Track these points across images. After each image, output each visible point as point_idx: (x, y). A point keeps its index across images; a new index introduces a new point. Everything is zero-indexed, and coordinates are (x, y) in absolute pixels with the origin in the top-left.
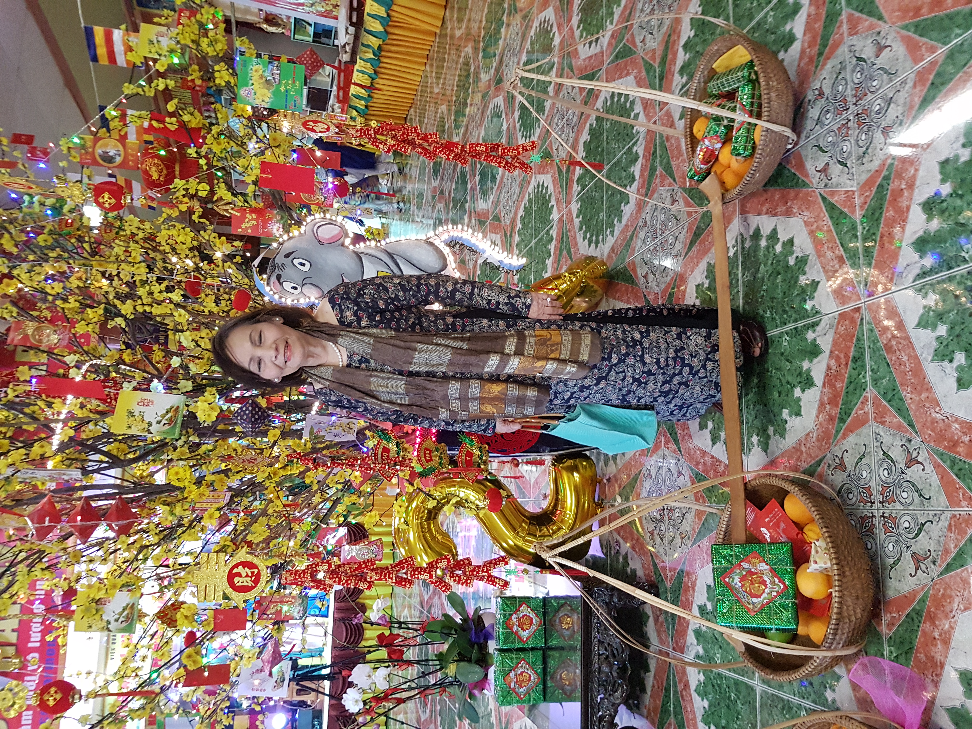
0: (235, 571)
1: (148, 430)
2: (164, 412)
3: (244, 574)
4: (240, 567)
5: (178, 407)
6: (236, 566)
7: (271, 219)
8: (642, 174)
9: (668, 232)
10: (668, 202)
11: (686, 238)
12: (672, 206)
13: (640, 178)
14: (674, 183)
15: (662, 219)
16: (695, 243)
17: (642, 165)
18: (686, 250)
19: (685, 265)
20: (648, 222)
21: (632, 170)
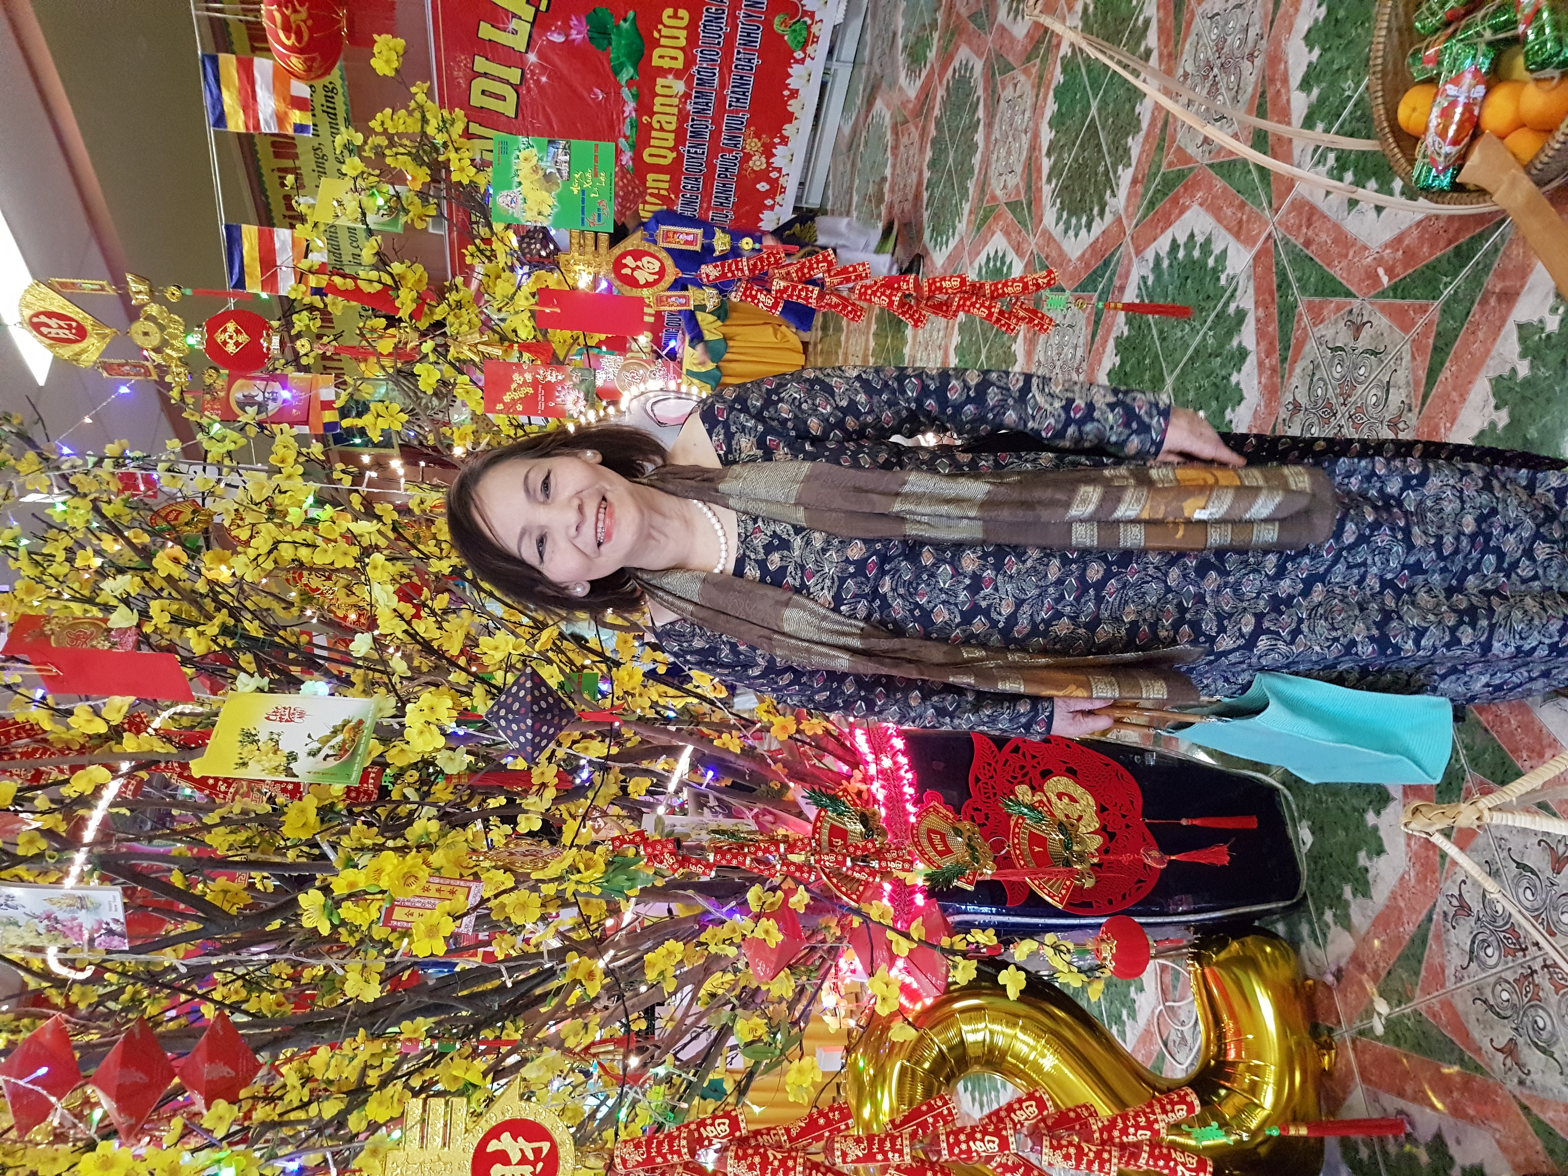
2: (328, 732)
3: (515, 1157)
4: (506, 1136)
5: (360, 722)
7: (561, 383)
8: (1261, 334)
9: (1360, 389)
10: (1343, 338)
11: (1414, 371)
12: (1356, 339)
13: (1258, 343)
14: (1348, 300)
15: (1338, 376)
16: (1442, 364)
17: (1258, 320)
18: (1422, 390)
19: (1431, 418)
20: (1303, 401)
21: (1235, 343)
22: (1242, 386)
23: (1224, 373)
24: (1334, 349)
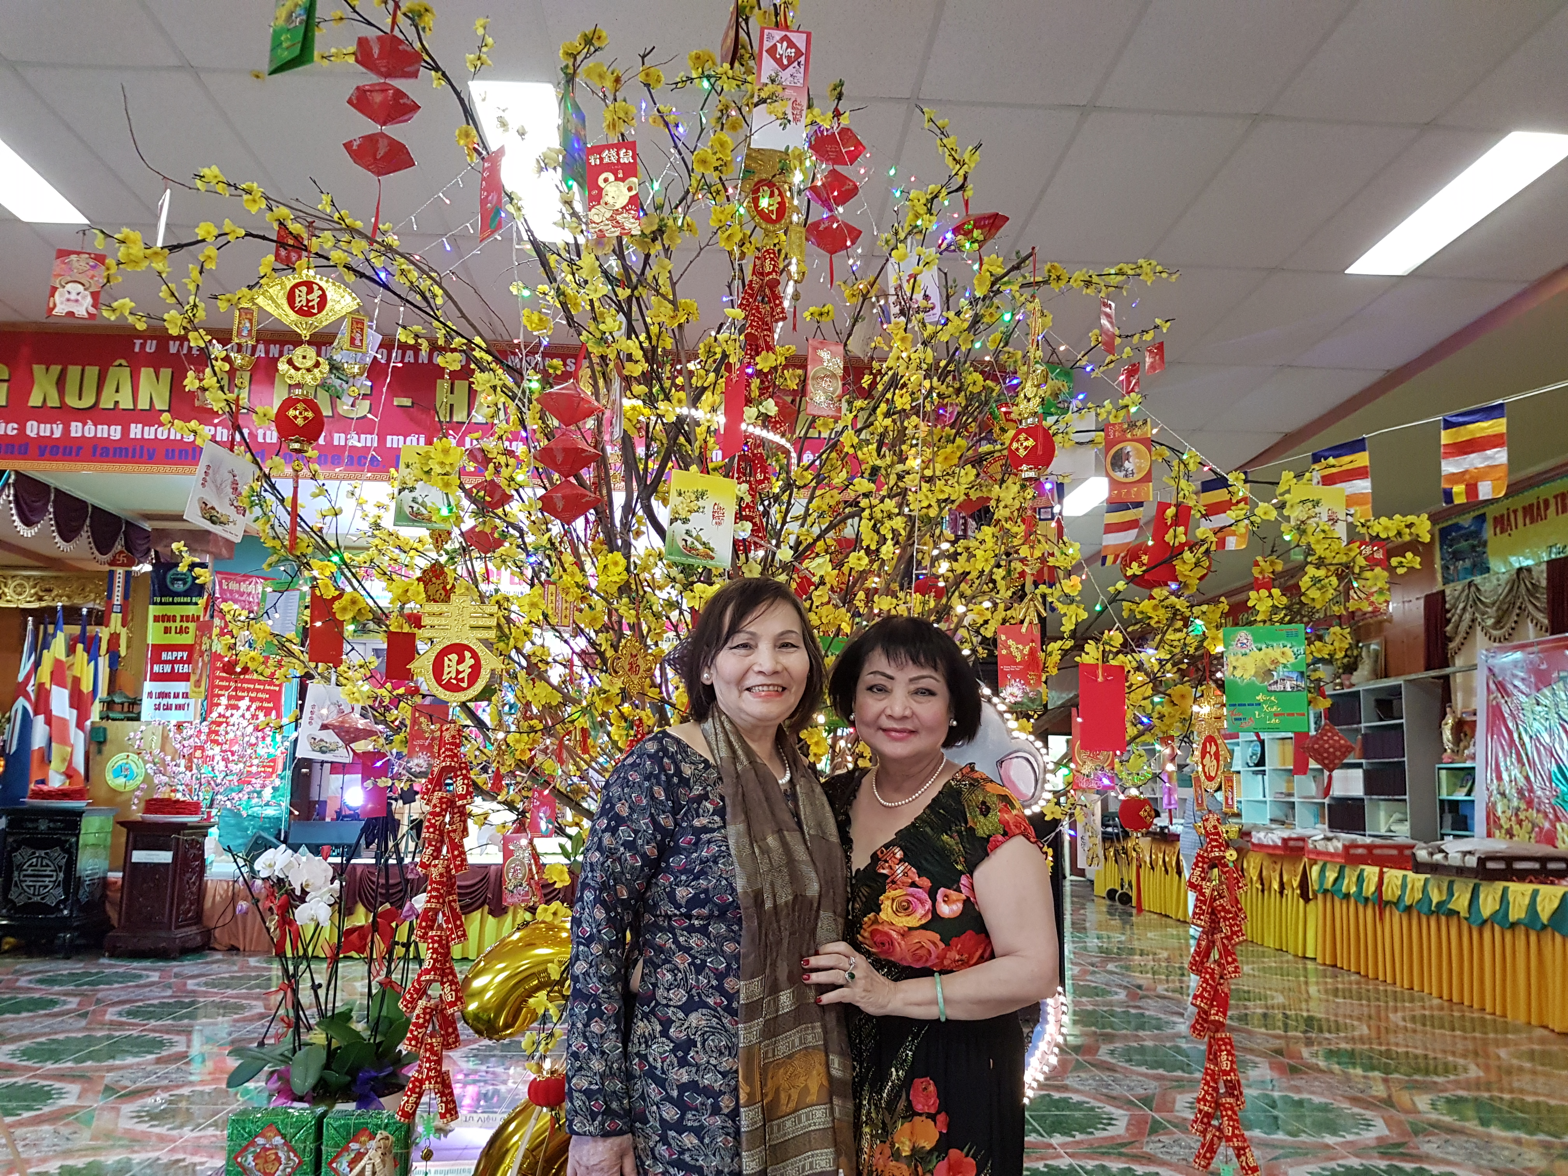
0: (467, 654)
1: (676, 519)
2: (704, 539)
3: (461, 668)
4: (472, 661)
5: (712, 558)
6: (474, 656)
7: (1027, 683)
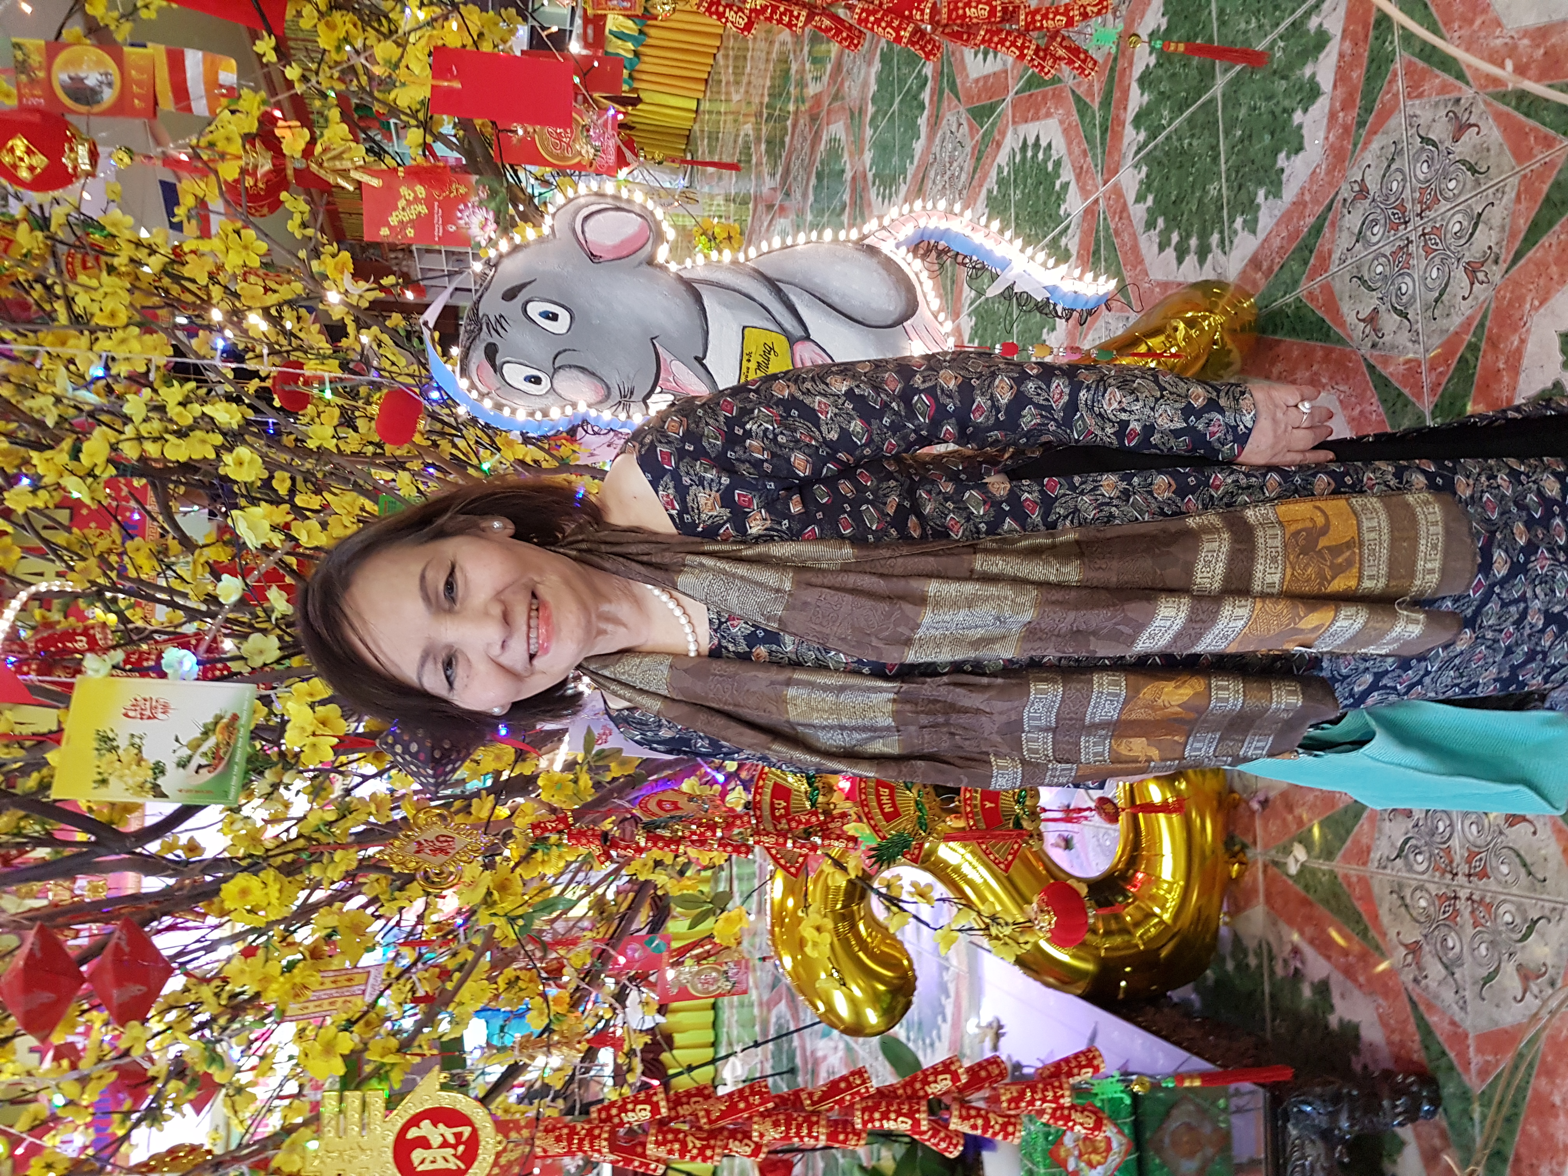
0: (413, 1133)
1: (157, 787)
2: (198, 732)
3: (436, 1141)
4: (426, 1124)
5: (233, 720)
6: (415, 1121)
7: (463, 199)
8: (1341, 76)
9: (1444, 206)
10: (1440, 131)
11: (1514, 215)
12: (1456, 140)
13: (1335, 86)
14: (1459, 83)
15: (1421, 177)
16: (1551, 224)
17: (1341, 56)
18: (1517, 245)
19: (1517, 284)
20: (1373, 187)
21: (1308, 71)
22: (1305, 132)
23: (1286, 103)
24: (1425, 140)
